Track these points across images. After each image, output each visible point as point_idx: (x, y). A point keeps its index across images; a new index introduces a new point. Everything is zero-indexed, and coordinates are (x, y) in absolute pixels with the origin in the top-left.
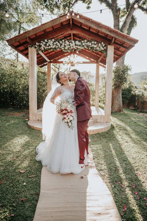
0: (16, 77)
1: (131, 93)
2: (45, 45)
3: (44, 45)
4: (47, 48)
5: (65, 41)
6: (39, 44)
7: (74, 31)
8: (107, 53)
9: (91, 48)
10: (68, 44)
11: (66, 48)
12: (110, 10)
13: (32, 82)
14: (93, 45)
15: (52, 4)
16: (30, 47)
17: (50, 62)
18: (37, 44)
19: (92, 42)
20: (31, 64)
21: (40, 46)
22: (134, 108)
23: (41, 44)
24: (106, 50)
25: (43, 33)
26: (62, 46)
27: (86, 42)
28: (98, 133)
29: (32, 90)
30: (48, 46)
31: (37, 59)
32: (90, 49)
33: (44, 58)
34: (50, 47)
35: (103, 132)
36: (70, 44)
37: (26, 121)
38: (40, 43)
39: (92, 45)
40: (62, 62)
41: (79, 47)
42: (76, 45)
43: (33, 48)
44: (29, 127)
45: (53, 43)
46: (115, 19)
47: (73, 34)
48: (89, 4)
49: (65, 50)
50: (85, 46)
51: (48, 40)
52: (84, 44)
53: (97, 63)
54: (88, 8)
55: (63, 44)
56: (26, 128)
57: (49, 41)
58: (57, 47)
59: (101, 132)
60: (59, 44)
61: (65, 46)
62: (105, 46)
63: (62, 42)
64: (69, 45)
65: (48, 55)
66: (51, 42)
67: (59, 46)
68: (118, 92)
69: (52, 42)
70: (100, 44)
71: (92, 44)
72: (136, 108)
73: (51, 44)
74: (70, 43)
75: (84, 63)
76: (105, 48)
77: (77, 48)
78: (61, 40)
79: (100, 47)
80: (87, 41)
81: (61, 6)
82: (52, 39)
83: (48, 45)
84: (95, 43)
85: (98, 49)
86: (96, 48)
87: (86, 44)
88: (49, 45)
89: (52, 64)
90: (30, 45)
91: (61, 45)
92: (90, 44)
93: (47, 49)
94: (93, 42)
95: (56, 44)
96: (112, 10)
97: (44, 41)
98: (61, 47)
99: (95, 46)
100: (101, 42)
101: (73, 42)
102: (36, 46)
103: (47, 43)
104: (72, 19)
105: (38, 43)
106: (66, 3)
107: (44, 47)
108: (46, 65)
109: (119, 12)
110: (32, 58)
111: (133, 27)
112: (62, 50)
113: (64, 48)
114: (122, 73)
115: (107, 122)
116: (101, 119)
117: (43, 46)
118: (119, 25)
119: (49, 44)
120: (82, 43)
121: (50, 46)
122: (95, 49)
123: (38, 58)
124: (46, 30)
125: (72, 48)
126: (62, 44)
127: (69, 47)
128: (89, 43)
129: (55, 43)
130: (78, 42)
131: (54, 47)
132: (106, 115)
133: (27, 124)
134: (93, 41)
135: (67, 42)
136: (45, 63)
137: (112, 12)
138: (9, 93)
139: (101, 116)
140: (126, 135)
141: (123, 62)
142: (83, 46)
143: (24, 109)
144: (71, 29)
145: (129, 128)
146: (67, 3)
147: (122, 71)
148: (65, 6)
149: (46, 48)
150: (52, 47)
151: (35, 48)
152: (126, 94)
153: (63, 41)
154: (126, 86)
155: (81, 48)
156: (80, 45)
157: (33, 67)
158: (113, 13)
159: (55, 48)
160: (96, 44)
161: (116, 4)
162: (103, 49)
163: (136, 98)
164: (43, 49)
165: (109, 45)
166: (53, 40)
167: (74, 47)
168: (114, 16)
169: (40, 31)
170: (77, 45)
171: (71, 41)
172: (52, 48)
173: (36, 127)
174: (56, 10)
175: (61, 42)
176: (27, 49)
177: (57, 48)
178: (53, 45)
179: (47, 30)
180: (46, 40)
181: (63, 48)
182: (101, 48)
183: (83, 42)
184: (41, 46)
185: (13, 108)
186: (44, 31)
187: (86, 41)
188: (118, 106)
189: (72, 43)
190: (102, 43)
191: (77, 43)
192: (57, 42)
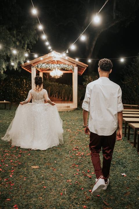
2: (41, 66)
8: (74, 70)
11: (52, 68)
14: (66, 67)
16: (32, 67)
18: (36, 66)
23: (38, 66)
42: (57, 66)
43: (34, 68)
51: (42, 64)
55: (51, 66)
66: (44, 65)
67: (48, 67)
70: (70, 66)
74: (54, 65)
76: (73, 68)
83: (42, 66)
91: (49, 66)
93: (42, 68)
94: (66, 65)
97: (40, 64)
101: (56, 65)
129: (46, 66)
131: (46, 67)
150: (44, 67)
156: (59, 67)
162: (72, 68)
164: (39, 68)
175: (49, 65)
181: (50, 68)
183: (61, 65)
192: (47, 65)
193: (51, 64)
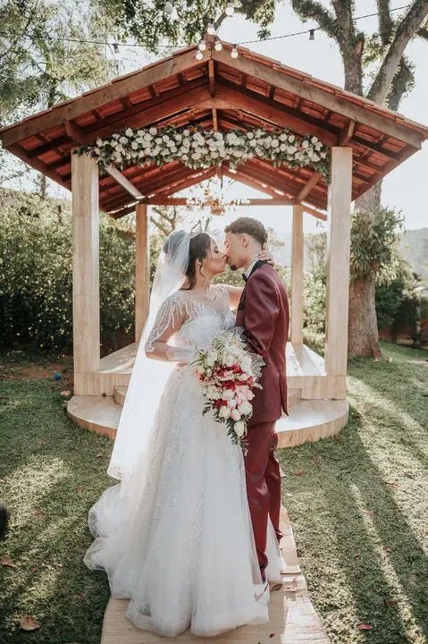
0: (36, 248)
1: (400, 294)
2: (128, 147)
3: (124, 146)
4: (134, 155)
5: (192, 134)
6: (106, 142)
7: (222, 102)
8: (329, 171)
9: (278, 155)
10: (202, 144)
11: (196, 157)
12: (333, 41)
13: (83, 268)
14: (283, 148)
15: (150, 23)
16: (75, 152)
17: (146, 202)
18: (100, 143)
19: (279, 135)
20: (81, 209)
21: (110, 150)
22: (410, 342)
23: (114, 144)
24: (327, 163)
25: (120, 107)
26: (184, 150)
27: (262, 137)
28: (307, 443)
29: (83, 293)
30: (138, 151)
31: (100, 192)
32: (273, 158)
33: (124, 190)
34: (141, 155)
35: (323, 436)
36: (208, 142)
37: (64, 398)
38: (110, 142)
39: (279, 146)
40: (182, 201)
41: (237, 154)
42: (227, 146)
43: (87, 158)
44: (71, 422)
45: (152, 141)
46: (348, 68)
47: (219, 111)
48: (265, 23)
49: (192, 162)
50: (257, 150)
51: (135, 132)
52: (253, 143)
53: (295, 202)
54: (264, 35)
55: (187, 142)
56: (61, 428)
57: (140, 133)
58: (165, 152)
59: (316, 439)
60: (171, 144)
61: (191, 148)
62: (323, 149)
63: (184, 137)
64: (207, 146)
65: (138, 179)
66: (144, 138)
67: (174, 150)
68: (364, 295)
69: (149, 138)
70: (305, 144)
71: (280, 142)
72: (418, 342)
73: (147, 145)
74: (208, 139)
75: (254, 202)
76: (323, 155)
77: (232, 156)
78: (179, 131)
79: (307, 152)
80: (264, 133)
81: (181, 31)
82: (148, 127)
83: (134, 146)
84: (292, 138)
85: (300, 157)
86: (293, 155)
87: (261, 142)
88: (141, 148)
89: (150, 207)
90: (77, 149)
91: (178, 147)
92: (275, 143)
93: (132, 159)
94: (283, 137)
95: (164, 145)
96: (340, 39)
97: (123, 134)
98: (179, 154)
99: (291, 150)
100: (311, 137)
101: (219, 135)
102: (97, 151)
103: (132, 139)
104: (216, 63)
105: (103, 140)
106: (195, 20)
107: (124, 154)
108: (133, 209)
109: (360, 45)
110: (82, 189)
111: (405, 90)
112: (181, 164)
113: (189, 155)
114: (377, 235)
115: (333, 399)
116: (314, 388)
117: (119, 149)
118: (360, 87)
119: (140, 144)
120: (247, 140)
121: (143, 149)
122: (291, 159)
123: (102, 189)
124: (128, 97)
125: (214, 156)
126: (181, 145)
127: (205, 151)
128: (269, 139)
129: (159, 141)
130: (235, 136)
131: (156, 152)
132: (330, 375)
133: (65, 409)
134: (283, 133)
135: (197, 136)
136: (129, 206)
137: (337, 47)
138: (10, 301)
139: (315, 379)
140: (402, 446)
141: (378, 199)
142: (252, 149)
143: (59, 351)
144: (213, 96)
145: (408, 420)
146: (198, 19)
147: (376, 228)
148: (190, 30)
149: (129, 157)
150: (148, 152)
151: (95, 155)
152: (385, 299)
153: (186, 132)
154: (388, 273)
155: (245, 156)
156: (240, 148)
157: (86, 218)
158: (342, 48)
159: (160, 157)
160: (293, 144)
161: (351, 20)
162: (316, 159)
163: (419, 310)
164: (119, 160)
165: (338, 145)
166: (153, 131)
167: (223, 154)
168: (346, 57)
169: (110, 100)
170: (233, 146)
171: (212, 132)
172: (148, 156)
173: (94, 425)
174: (164, 41)
175: (178, 137)
176: (67, 160)
177: (167, 156)
178: (154, 147)
179: (134, 100)
180: (129, 132)
181: (185, 158)
182: (311, 154)
183: (250, 135)
184: (114, 149)
185: (24, 350)
186: (124, 100)
187: (259, 133)
188: (365, 339)
189: (215, 140)
190: (315, 140)
191: (232, 138)
192: (166, 138)
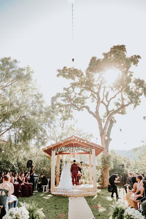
16: (52, 151)
17: (59, 154)
18: (56, 149)
24: (91, 151)
43: (54, 151)
46: (99, 124)
47: (74, 144)
52: (80, 149)
55: (70, 149)
62: (90, 149)
66: (63, 148)
70: (88, 149)
78: (68, 147)
83: (62, 149)
84: (86, 148)
88: (63, 149)
94: (84, 148)
97: (60, 148)
101: (74, 148)
103: (61, 148)
109: (101, 120)
116: (91, 190)
117: (59, 150)
118: (102, 128)
132: (94, 187)
135: (71, 148)
137: (97, 120)
139: (92, 188)
144: (73, 141)
147: (107, 158)
162: (89, 151)
165: (93, 148)
166: (64, 147)
168: (98, 122)
175: (68, 148)
180: (61, 147)
183: (79, 147)
187: (81, 147)
191: (77, 148)
192: (66, 148)
193: (69, 147)
